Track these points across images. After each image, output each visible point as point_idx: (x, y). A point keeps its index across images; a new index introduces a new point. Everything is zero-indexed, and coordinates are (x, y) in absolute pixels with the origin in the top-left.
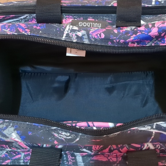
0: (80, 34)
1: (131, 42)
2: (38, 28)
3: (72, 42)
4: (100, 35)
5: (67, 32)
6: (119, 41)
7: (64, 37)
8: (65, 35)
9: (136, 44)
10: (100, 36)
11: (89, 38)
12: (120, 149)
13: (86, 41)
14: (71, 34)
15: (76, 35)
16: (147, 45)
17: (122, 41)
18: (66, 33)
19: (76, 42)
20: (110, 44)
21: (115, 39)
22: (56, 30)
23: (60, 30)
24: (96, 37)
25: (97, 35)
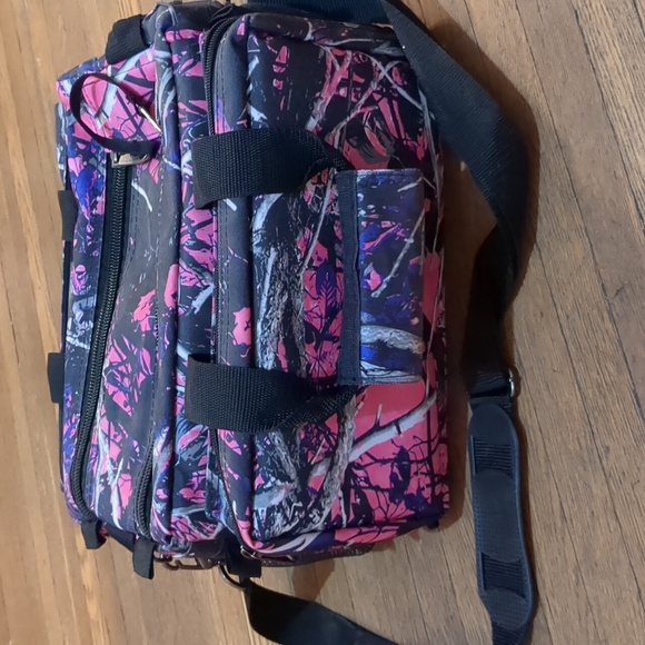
0: (79, 315)
1: (92, 209)
2: (70, 398)
3: (94, 329)
4: (79, 273)
5: (77, 341)
6: (89, 234)
7: (86, 347)
8: (82, 345)
9: (98, 198)
10: (81, 273)
11: (86, 296)
12: (193, 225)
13: (92, 301)
14: (80, 333)
15: (81, 322)
16: (105, 174)
17: (89, 229)
18: (78, 343)
19: (95, 322)
20: (96, 253)
21: (86, 243)
22: (73, 362)
23: (74, 355)
24: (83, 282)
25: (79, 280)
